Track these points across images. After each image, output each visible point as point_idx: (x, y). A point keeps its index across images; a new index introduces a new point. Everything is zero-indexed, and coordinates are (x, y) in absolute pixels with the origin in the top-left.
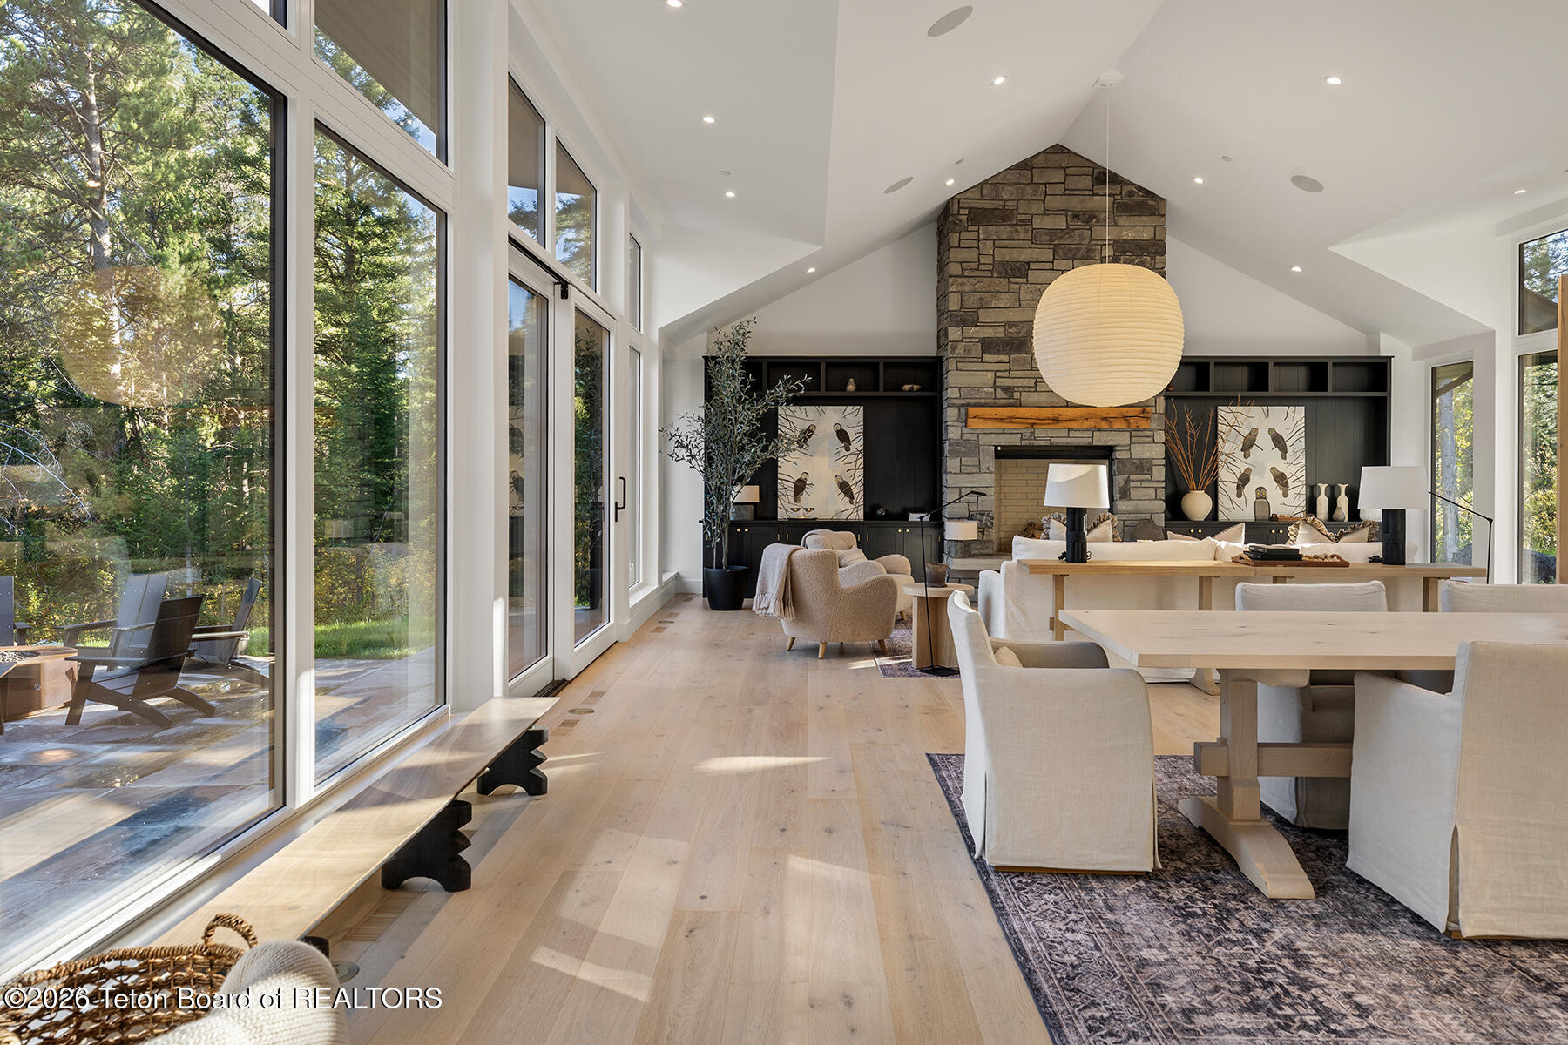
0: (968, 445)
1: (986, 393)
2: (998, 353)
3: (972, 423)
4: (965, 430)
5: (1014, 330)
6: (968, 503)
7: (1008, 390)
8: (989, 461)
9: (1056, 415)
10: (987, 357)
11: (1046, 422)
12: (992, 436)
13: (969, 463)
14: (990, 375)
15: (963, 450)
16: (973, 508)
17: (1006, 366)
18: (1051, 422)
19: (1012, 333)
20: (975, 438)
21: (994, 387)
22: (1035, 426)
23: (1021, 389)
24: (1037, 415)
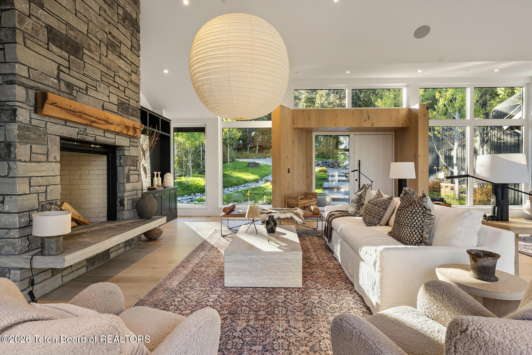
0: (38, 132)
1: (52, 82)
2: (60, 47)
3: (48, 109)
4: (34, 116)
5: (71, 33)
6: (38, 193)
7: (69, 85)
8: (56, 153)
9: (106, 118)
10: (53, 47)
11: (101, 122)
12: (58, 126)
13: (39, 151)
14: (55, 66)
15: (33, 136)
16: (42, 198)
17: (66, 64)
18: (104, 122)
19: (71, 35)
20: (44, 126)
21: (58, 78)
22: (94, 124)
23: (78, 89)
24: (96, 115)
